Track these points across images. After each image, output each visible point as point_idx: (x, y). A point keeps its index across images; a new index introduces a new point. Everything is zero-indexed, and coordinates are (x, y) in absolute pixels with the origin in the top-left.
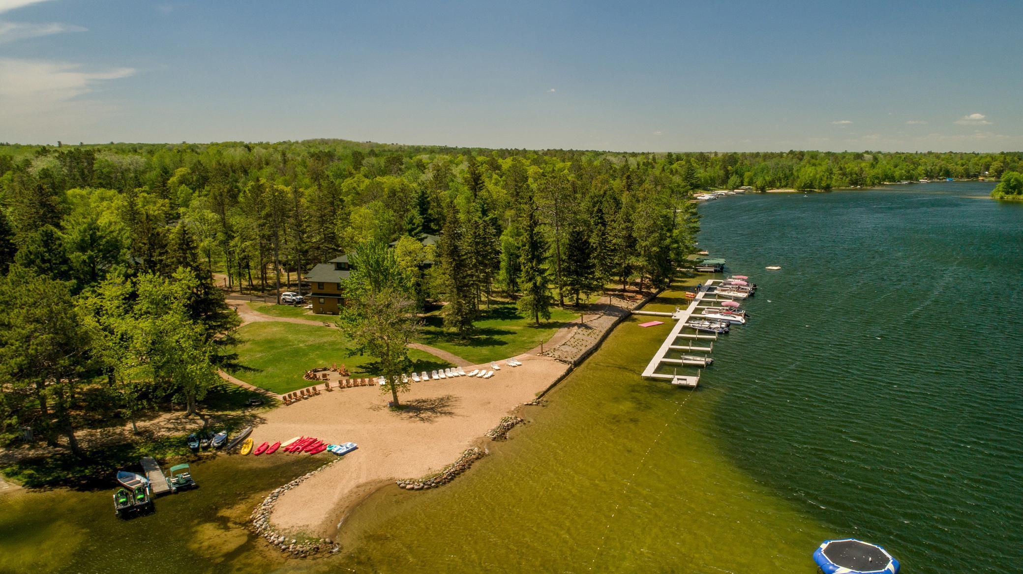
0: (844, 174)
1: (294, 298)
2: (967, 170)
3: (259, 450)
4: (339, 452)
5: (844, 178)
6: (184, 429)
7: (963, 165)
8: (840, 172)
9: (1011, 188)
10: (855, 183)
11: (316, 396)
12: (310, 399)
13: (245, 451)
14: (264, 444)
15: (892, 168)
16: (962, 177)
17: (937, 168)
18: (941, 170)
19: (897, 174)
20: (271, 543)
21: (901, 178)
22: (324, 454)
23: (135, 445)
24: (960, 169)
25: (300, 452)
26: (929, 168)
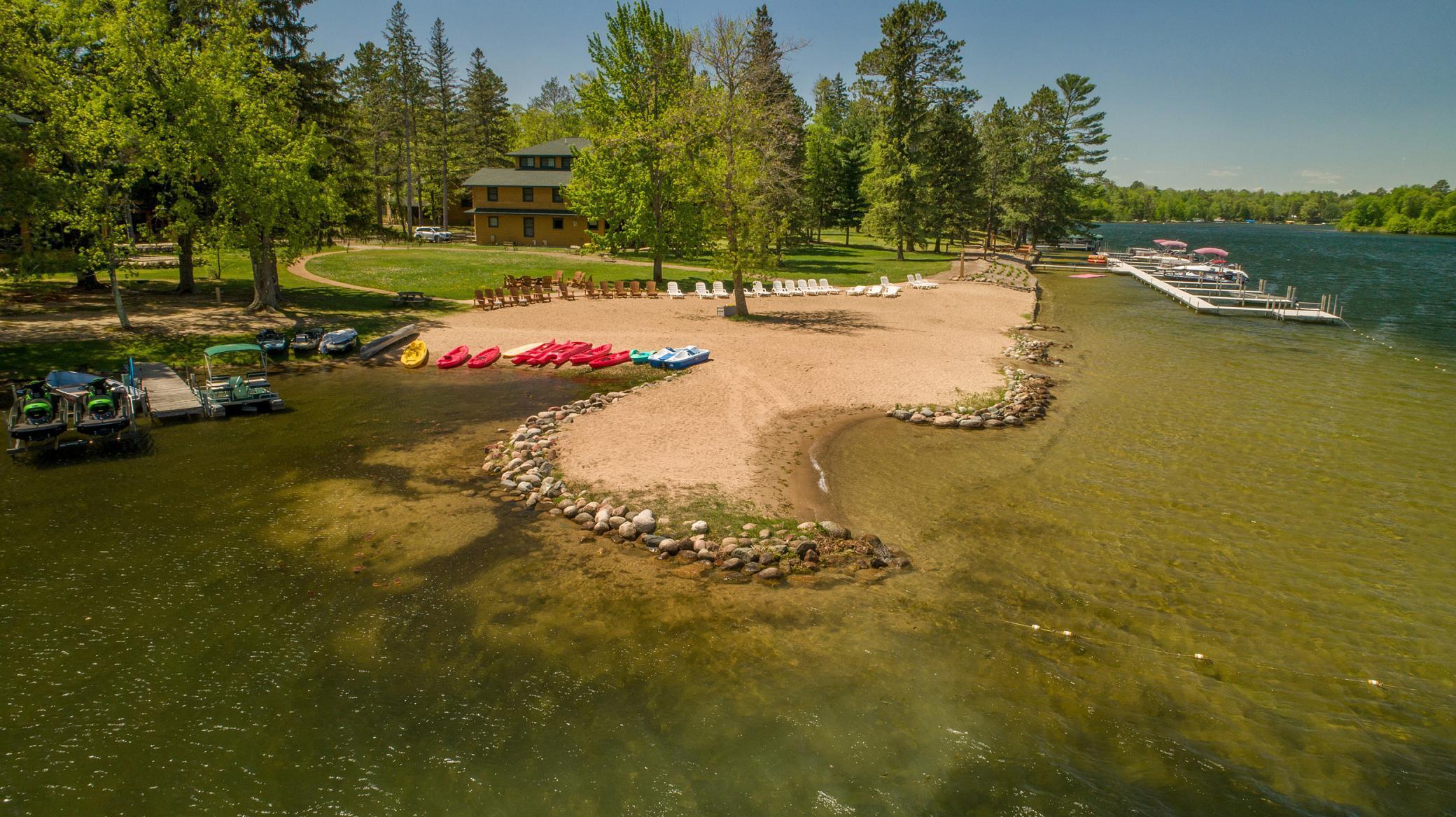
0: (1125, 204)
1: (438, 233)
2: (1271, 211)
3: (448, 358)
4: (671, 359)
5: (1126, 208)
6: (247, 328)
7: (1265, 204)
8: (1121, 200)
9: (1367, 217)
10: (1140, 216)
11: (541, 305)
12: (531, 307)
13: (409, 359)
14: (458, 350)
15: (1181, 202)
16: (1264, 219)
17: (1234, 207)
18: (1238, 209)
19: (1188, 210)
20: (601, 532)
21: (1193, 215)
22: (627, 368)
23: (113, 343)
24: (1263, 209)
25: (558, 364)
26: (1224, 207)
